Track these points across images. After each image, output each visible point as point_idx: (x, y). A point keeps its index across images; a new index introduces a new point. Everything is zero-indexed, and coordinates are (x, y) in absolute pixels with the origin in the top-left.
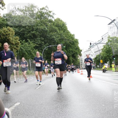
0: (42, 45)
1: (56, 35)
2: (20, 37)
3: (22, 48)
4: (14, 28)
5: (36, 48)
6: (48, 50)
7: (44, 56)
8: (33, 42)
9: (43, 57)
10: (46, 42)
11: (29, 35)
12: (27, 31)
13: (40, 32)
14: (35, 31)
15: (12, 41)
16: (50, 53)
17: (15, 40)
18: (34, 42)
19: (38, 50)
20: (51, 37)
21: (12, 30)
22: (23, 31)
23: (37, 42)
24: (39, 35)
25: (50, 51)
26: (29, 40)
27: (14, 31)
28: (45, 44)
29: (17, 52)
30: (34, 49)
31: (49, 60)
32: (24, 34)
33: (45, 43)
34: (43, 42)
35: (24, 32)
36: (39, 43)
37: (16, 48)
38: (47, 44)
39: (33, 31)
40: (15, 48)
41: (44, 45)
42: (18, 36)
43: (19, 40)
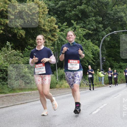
0: (99, 32)
1: (125, 10)
2: (57, 17)
3: (62, 38)
4: (47, 2)
5: (87, 36)
6: (110, 39)
7: (103, 52)
8: (81, 26)
9: (102, 54)
10: (107, 24)
11: (73, 12)
12: (70, 5)
13: (95, 5)
14: (85, 4)
15: (44, 26)
16: (115, 46)
17: (49, 24)
18: (84, 25)
19: (92, 41)
20: (115, 14)
21: (42, 4)
22: (62, 7)
23: (89, 26)
24: (93, 12)
25: (115, 42)
26: (75, 22)
27: (46, 6)
28: (104, 30)
29: (53, 45)
30: (85, 40)
31: (113, 58)
32: (64, 12)
33: (105, 27)
34: (101, 26)
35: (64, 8)
36: (92, 27)
37: (51, 39)
38: (109, 28)
39: (81, 5)
40: (49, 39)
41: (102, 30)
42: (53, 15)
43: (56, 24)
